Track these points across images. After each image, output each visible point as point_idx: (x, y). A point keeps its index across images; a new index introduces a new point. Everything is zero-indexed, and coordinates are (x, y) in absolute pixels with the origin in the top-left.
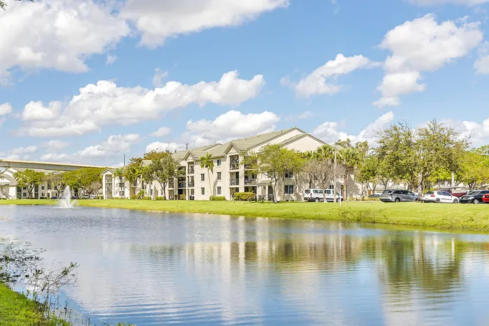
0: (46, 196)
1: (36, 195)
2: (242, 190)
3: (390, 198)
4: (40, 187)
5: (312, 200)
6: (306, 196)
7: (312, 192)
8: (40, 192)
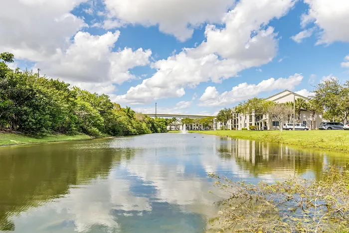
0: (196, 129)
1: (191, 129)
2: (253, 125)
3: (324, 128)
4: (193, 126)
5: (287, 129)
6: (284, 127)
7: (287, 125)
8: (193, 127)
